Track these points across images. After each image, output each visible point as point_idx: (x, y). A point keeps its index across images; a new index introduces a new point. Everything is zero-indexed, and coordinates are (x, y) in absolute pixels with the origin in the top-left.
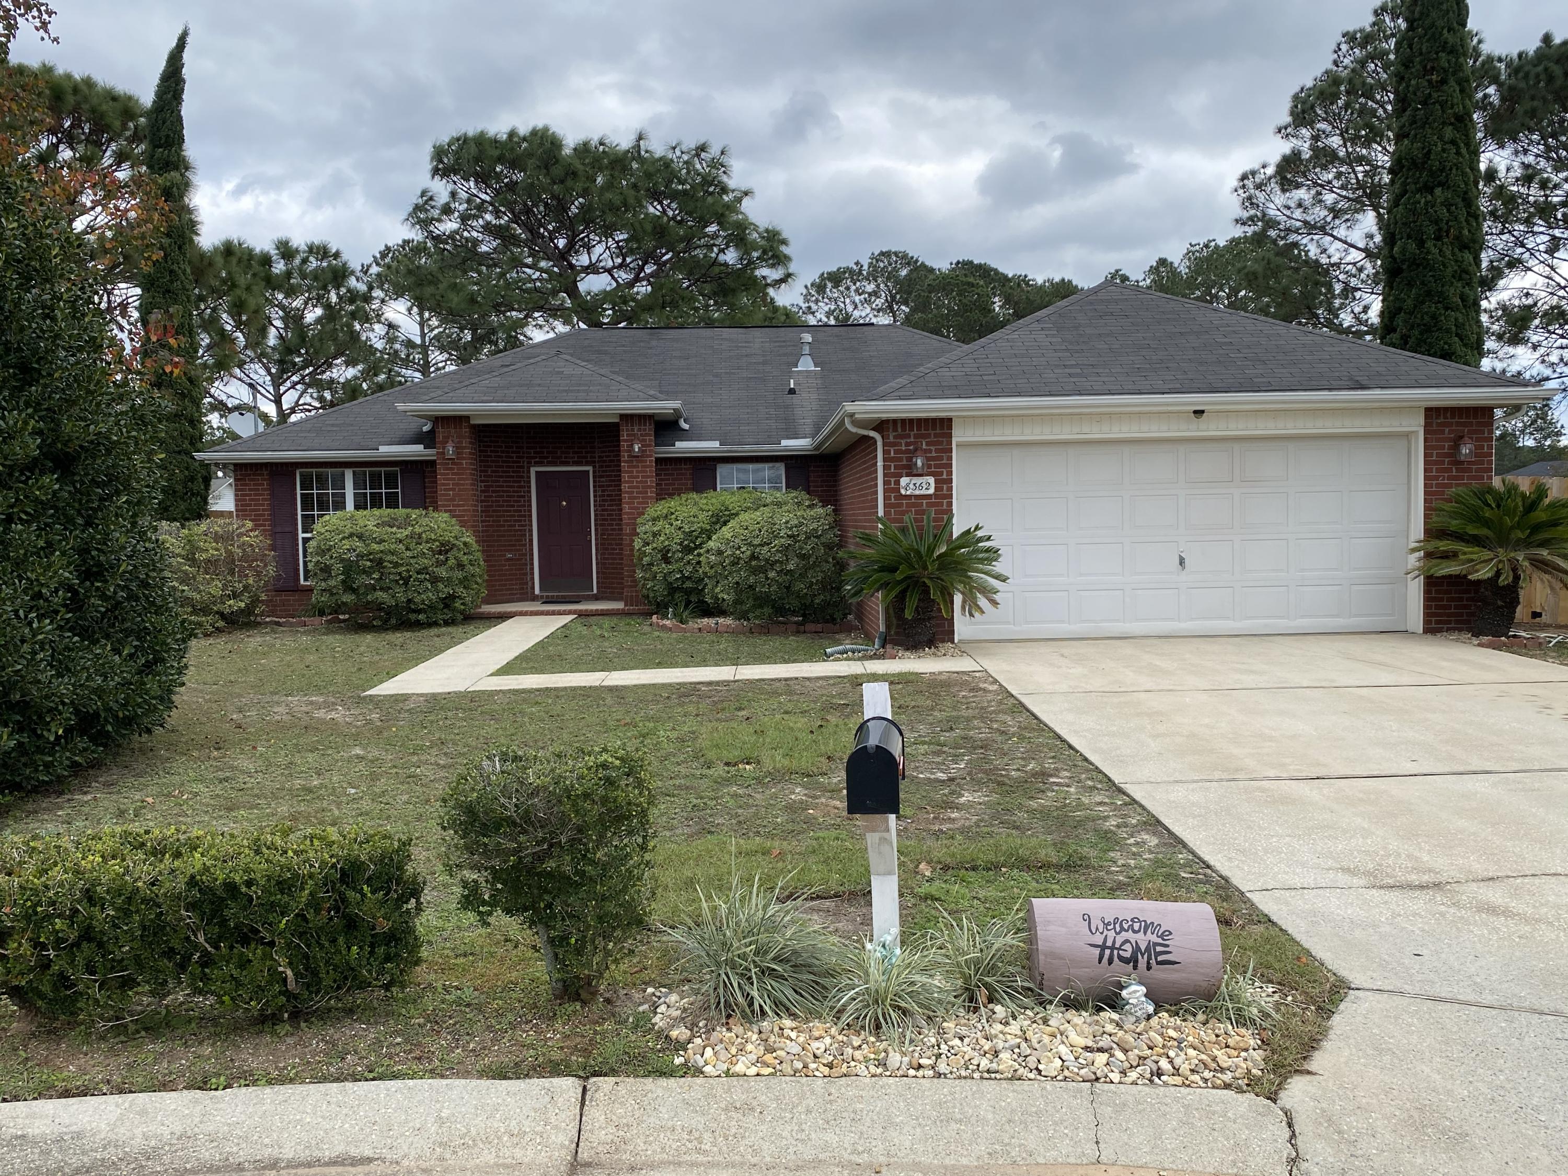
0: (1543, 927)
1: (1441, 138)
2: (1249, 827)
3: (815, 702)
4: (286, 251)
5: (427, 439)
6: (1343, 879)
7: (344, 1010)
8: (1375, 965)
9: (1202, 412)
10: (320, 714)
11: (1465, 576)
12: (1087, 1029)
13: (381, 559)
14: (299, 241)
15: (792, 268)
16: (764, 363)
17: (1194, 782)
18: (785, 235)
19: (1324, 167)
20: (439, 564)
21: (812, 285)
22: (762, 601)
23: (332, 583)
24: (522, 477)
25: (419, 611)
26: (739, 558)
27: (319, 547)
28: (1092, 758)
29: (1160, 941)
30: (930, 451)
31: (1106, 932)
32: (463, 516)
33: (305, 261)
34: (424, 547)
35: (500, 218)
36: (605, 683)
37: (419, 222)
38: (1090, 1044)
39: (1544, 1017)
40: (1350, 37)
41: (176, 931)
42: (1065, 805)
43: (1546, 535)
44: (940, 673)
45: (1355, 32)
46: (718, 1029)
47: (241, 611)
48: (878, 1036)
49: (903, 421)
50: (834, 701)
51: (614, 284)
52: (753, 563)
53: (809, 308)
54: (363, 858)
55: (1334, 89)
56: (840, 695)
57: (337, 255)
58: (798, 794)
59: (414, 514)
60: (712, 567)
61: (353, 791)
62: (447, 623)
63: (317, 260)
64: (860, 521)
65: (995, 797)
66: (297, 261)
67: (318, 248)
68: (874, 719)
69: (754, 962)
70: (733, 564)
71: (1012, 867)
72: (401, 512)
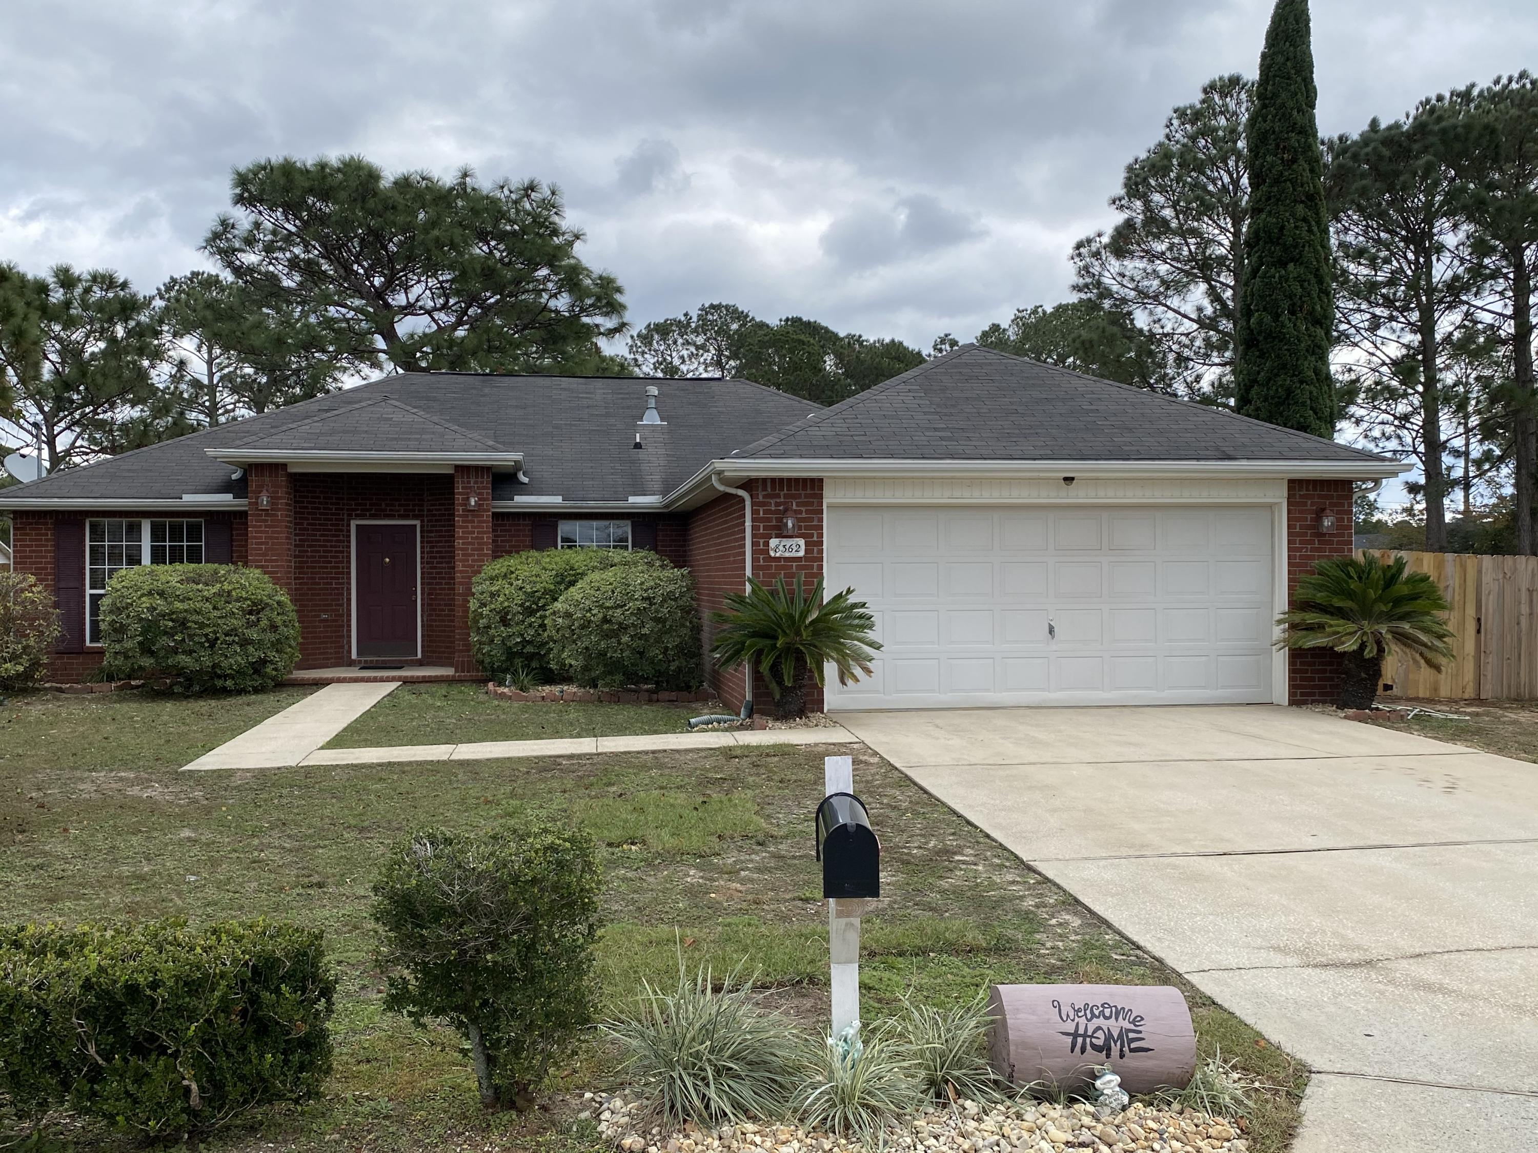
0: (1481, 1003)
1: (1293, 215)
2: (1170, 905)
3: (689, 776)
4: (66, 278)
5: (238, 488)
6: (1277, 959)
7: (244, 1127)
8: (1330, 1047)
9: (1072, 479)
10: (135, 791)
11: (1332, 648)
12: (1066, 1123)
13: (185, 618)
14: (82, 267)
15: (627, 317)
16: (607, 415)
17: (1106, 858)
18: (619, 283)
19: (1157, 237)
20: (250, 624)
21: (639, 335)
22: (613, 667)
23: (129, 644)
24: (342, 531)
25: (225, 677)
26: (590, 622)
27: (114, 604)
28: (994, 834)
29: (1132, 1027)
30: (800, 512)
31: (1077, 1019)
32: (276, 572)
33: (87, 291)
34: (234, 607)
35: (309, 252)
36: (453, 757)
37: (220, 251)
38: (1071, 1139)
39: (1506, 1096)
40: (1181, 113)
41: (63, 1042)
42: (977, 885)
43: (1407, 609)
44: (816, 745)
45: (1186, 109)
46: (675, 1135)
47: (18, 675)
48: (846, 1137)
49: (773, 480)
50: (710, 775)
51: (435, 327)
52: (606, 627)
53: (636, 360)
54: (278, 954)
55: (1166, 162)
56: (715, 769)
57: (124, 285)
58: (694, 876)
59: (223, 570)
60: (557, 632)
61: (193, 878)
62: (256, 691)
63: (102, 289)
64: (719, 583)
65: (901, 877)
66: (78, 290)
67: (103, 277)
68: (836, 795)
69: (709, 1060)
70: (583, 627)
71: (941, 951)
72: (206, 568)
